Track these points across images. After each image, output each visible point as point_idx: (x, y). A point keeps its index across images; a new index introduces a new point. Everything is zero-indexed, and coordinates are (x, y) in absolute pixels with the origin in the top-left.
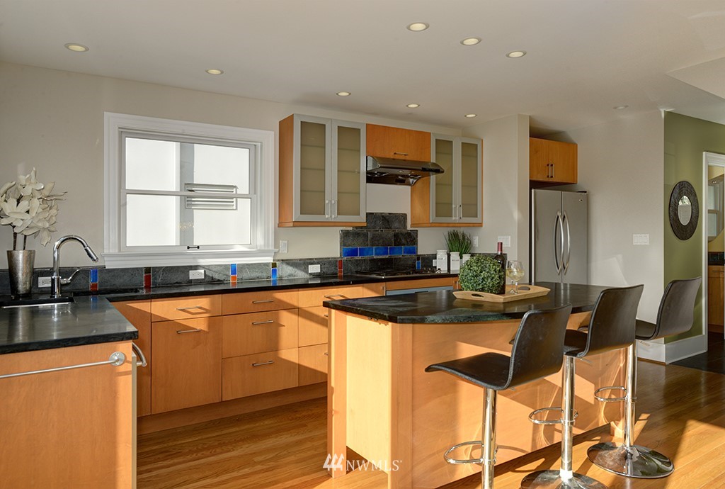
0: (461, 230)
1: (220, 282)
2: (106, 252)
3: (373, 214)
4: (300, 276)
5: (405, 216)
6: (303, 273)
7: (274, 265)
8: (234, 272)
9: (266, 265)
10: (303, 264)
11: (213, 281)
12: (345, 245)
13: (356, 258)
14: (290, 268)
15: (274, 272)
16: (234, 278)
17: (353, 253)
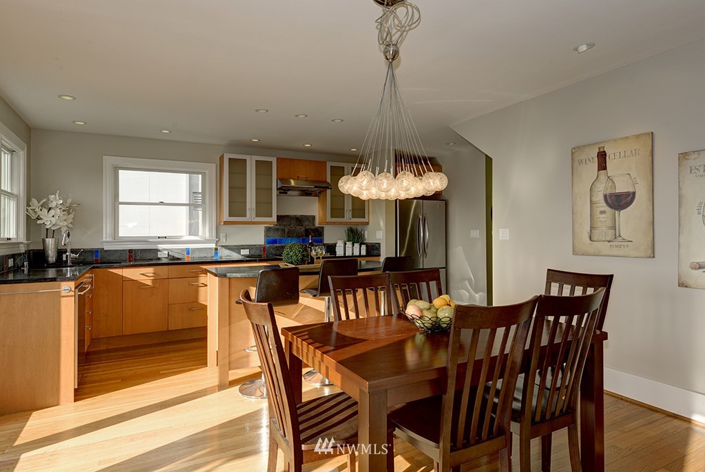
0: (354, 227)
1: (178, 259)
2: (104, 240)
3: (288, 216)
4: (235, 256)
5: (314, 217)
6: (237, 254)
7: (216, 249)
8: (188, 253)
9: (211, 249)
10: (237, 249)
11: (174, 258)
12: (267, 237)
13: (276, 245)
14: (228, 251)
15: (216, 253)
16: (188, 257)
17: (275, 242)
